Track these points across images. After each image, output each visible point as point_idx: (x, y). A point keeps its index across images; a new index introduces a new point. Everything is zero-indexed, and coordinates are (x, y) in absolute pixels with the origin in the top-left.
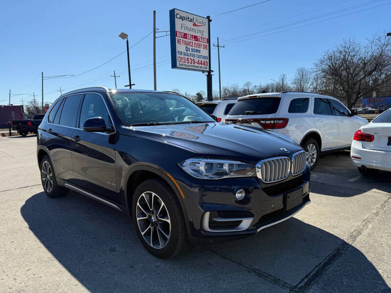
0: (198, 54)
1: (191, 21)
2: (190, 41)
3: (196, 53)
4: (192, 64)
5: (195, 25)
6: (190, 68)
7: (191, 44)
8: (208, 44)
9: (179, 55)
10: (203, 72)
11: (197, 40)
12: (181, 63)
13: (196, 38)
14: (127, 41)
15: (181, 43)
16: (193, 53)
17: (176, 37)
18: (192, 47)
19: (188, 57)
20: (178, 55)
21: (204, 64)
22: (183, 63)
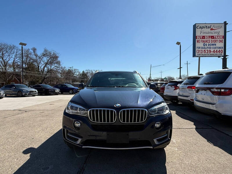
0: (214, 46)
1: (209, 27)
2: (207, 40)
3: (212, 46)
4: (209, 53)
5: (212, 29)
6: (206, 55)
7: (208, 41)
8: (223, 39)
9: (198, 49)
10: (219, 57)
11: (214, 38)
12: (199, 53)
13: (212, 37)
14: (180, 46)
15: (200, 42)
16: (210, 46)
17: (196, 40)
18: (209, 43)
19: (205, 49)
20: (196, 49)
21: (220, 52)
22: (201, 53)
